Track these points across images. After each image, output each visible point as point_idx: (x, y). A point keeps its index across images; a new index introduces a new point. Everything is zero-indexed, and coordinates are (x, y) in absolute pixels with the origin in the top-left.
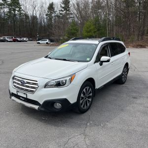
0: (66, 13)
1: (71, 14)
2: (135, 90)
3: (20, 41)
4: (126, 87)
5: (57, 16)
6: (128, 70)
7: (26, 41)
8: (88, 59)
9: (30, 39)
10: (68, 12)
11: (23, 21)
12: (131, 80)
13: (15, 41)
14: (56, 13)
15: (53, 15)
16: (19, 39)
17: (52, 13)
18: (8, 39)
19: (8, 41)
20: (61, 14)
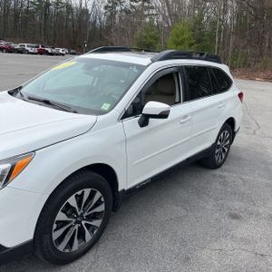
0: (142, 5)
1: (152, 8)
2: (243, 189)
3: (51, 54)
4: (221, 177)
5: (125, 10)
6: (233, 134)
7: (63, 55)
8: (106, 106)
9: (72, 51)
10: (146, 4)
11: (62, 17)
12: (239, 159)
13: (41, 52)
14: (124, 4)
15: (118, 8)
16: (49, 50)
17: (117, 4)
18: (29, 49)
19: (29, 53)
20: (133, 7)
